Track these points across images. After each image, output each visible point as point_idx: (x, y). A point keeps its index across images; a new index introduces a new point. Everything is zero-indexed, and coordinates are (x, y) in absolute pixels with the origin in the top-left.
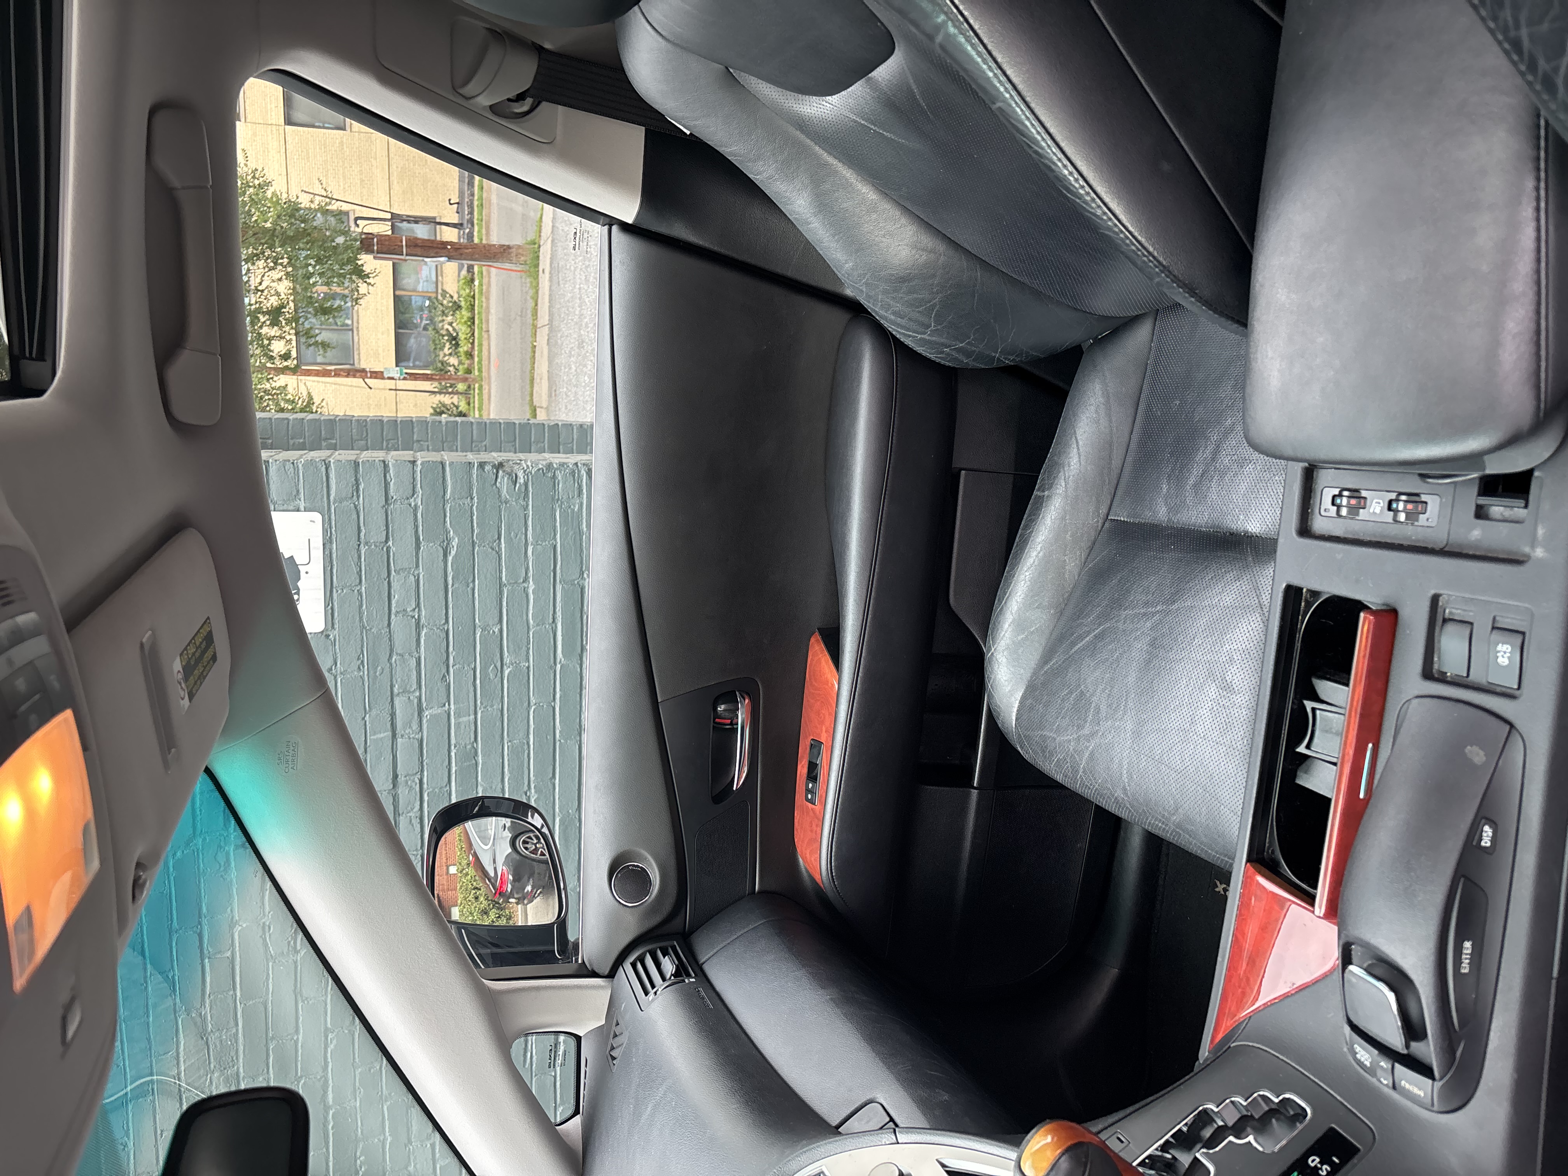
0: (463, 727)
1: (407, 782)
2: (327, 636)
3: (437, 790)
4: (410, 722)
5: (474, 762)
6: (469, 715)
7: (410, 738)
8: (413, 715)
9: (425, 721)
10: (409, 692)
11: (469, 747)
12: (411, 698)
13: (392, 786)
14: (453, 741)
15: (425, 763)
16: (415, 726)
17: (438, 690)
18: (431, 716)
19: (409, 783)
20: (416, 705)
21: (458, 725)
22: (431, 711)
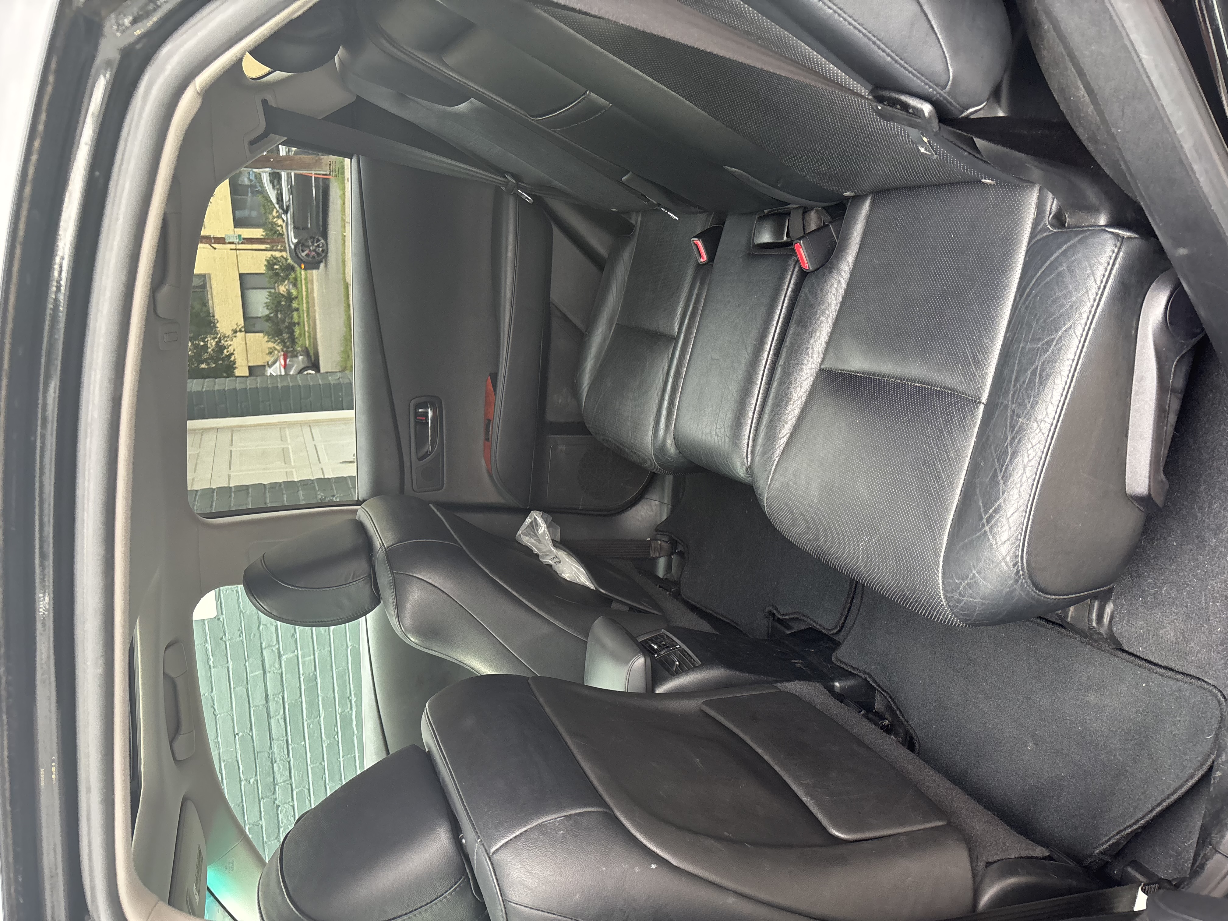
0: (307, 663)
1: (274, 698)
2: (219, 619)
3: (293, 701)
4: (274, 663)
5: (315, 682)
6: (310, 656)
7: (274, 673)
8: (275, 659)
9: (283, 662)
10: (272, 646)
11: (311, 674)
12: (274, 649)
13: (265, 702)
14: (301, 672)
15: (285, 687)
16: (277, 666)
17: (290, 643)
18: (287, 658)
19: (276, 699)
20: (277, 653)
21: (304, 663)
22: (286, 656)
